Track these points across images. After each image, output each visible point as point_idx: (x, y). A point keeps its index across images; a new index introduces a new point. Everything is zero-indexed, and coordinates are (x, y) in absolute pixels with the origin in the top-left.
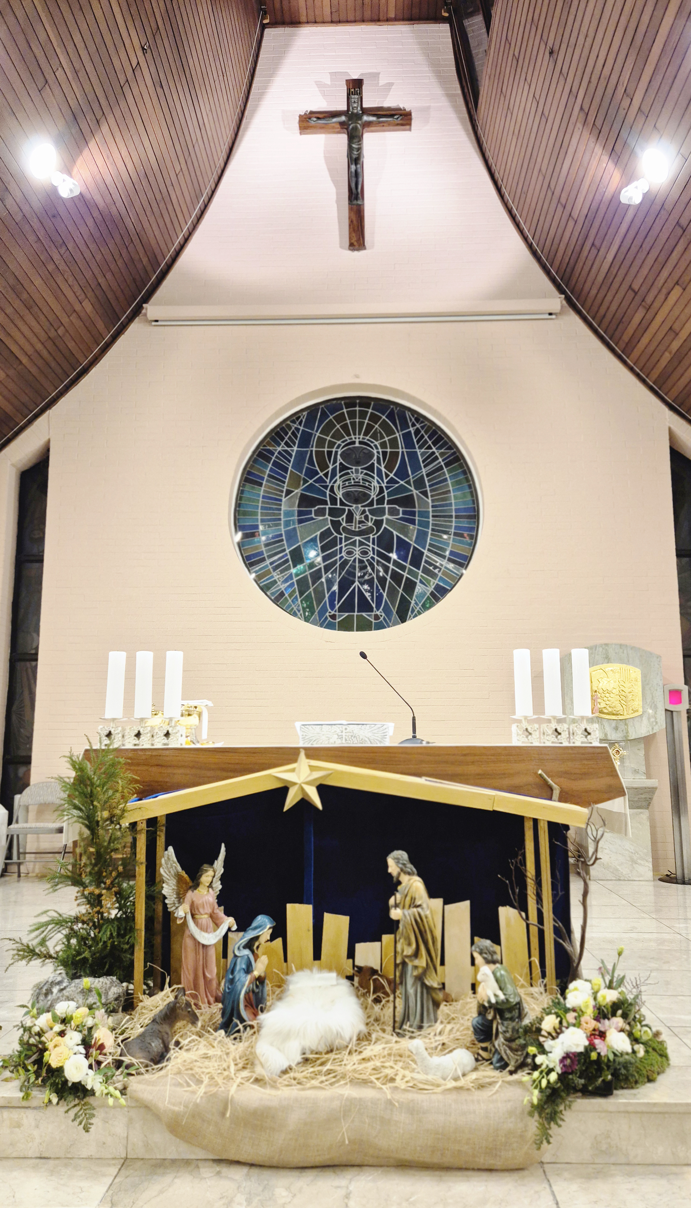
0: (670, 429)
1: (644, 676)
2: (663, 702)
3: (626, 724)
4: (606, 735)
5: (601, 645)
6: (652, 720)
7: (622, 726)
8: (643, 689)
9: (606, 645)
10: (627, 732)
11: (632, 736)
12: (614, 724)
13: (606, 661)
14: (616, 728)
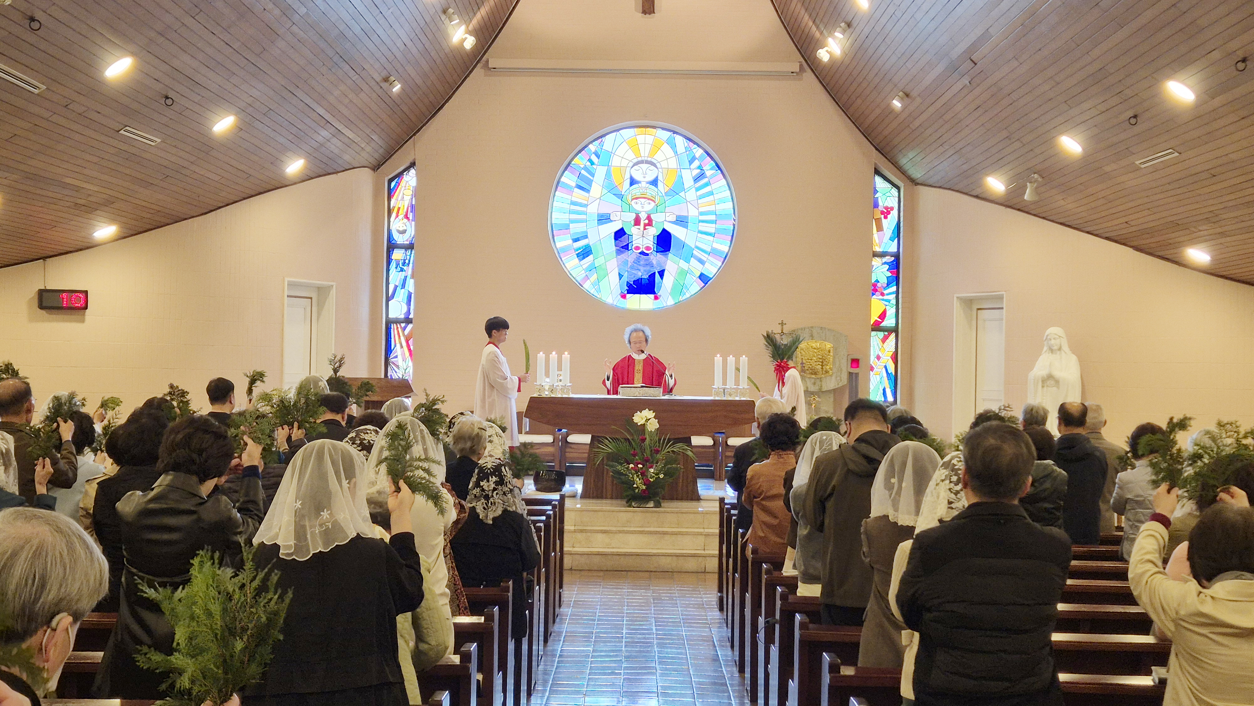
0: (876, 164)
1: (835, 349)
2: (846, 367)
3: (821, 381)
4: (807, 388)
5: (809, 328)
6: (838, 378)
7: (818, 382)
8: (834, 358)
9: (812, 327)
10: (821, 386)
11: (825, 389)
12: (813, 381)
13: (811, 338)
14: (814, 384)
